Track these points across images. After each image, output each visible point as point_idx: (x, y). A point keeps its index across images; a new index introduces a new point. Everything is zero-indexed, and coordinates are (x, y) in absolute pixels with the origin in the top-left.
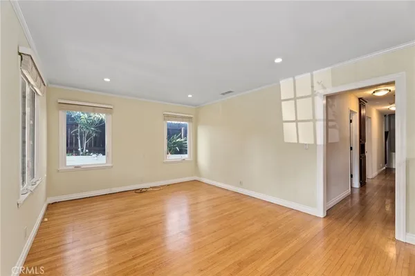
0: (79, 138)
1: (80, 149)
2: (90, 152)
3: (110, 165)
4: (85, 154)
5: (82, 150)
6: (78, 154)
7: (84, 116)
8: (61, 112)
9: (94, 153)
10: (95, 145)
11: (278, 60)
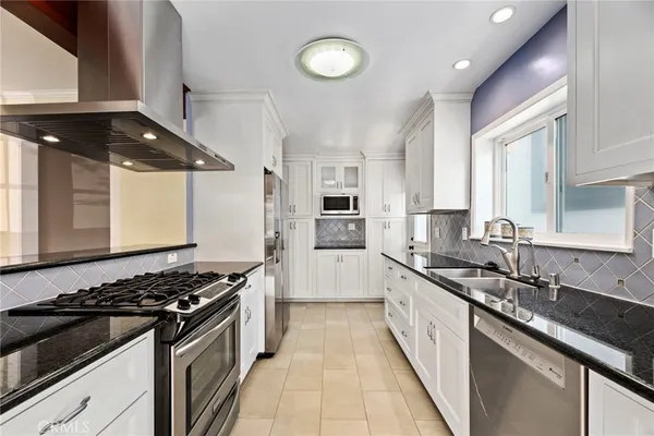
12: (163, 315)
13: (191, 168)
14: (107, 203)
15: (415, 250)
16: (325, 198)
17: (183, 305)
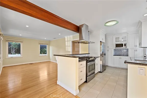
0: (12, 49)
1: (12, 52)
2: (16, 53)
3: (22, 57)
4: (14, 54)
5: (13, 53)
6: (11, 54)
7: (14, 43)
8: (7, 42)
9: (17, 54)
10: (17, 51)
11: (60, 34)
12: (87, 59)
13: (89, 43)
14: (79, 47)
15: (146, 57)
16: (116, 44)
17: (88, 59)
